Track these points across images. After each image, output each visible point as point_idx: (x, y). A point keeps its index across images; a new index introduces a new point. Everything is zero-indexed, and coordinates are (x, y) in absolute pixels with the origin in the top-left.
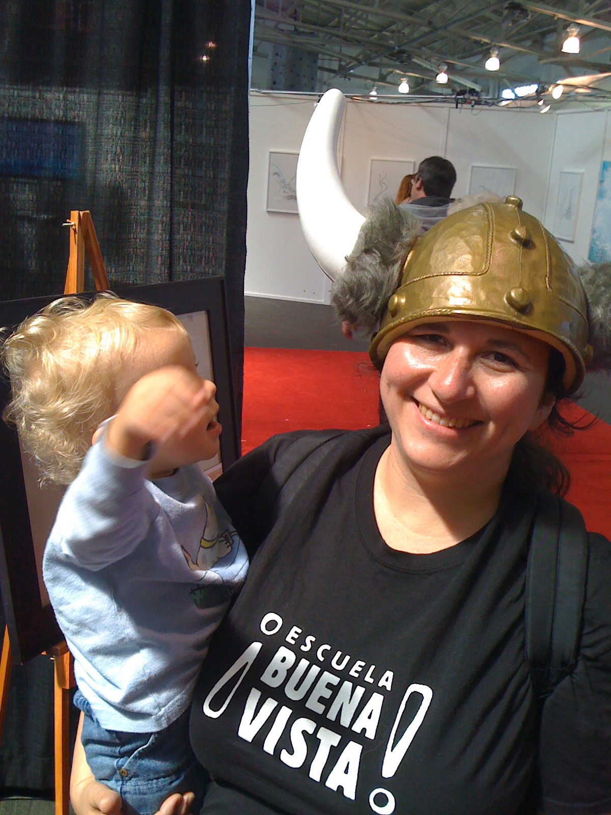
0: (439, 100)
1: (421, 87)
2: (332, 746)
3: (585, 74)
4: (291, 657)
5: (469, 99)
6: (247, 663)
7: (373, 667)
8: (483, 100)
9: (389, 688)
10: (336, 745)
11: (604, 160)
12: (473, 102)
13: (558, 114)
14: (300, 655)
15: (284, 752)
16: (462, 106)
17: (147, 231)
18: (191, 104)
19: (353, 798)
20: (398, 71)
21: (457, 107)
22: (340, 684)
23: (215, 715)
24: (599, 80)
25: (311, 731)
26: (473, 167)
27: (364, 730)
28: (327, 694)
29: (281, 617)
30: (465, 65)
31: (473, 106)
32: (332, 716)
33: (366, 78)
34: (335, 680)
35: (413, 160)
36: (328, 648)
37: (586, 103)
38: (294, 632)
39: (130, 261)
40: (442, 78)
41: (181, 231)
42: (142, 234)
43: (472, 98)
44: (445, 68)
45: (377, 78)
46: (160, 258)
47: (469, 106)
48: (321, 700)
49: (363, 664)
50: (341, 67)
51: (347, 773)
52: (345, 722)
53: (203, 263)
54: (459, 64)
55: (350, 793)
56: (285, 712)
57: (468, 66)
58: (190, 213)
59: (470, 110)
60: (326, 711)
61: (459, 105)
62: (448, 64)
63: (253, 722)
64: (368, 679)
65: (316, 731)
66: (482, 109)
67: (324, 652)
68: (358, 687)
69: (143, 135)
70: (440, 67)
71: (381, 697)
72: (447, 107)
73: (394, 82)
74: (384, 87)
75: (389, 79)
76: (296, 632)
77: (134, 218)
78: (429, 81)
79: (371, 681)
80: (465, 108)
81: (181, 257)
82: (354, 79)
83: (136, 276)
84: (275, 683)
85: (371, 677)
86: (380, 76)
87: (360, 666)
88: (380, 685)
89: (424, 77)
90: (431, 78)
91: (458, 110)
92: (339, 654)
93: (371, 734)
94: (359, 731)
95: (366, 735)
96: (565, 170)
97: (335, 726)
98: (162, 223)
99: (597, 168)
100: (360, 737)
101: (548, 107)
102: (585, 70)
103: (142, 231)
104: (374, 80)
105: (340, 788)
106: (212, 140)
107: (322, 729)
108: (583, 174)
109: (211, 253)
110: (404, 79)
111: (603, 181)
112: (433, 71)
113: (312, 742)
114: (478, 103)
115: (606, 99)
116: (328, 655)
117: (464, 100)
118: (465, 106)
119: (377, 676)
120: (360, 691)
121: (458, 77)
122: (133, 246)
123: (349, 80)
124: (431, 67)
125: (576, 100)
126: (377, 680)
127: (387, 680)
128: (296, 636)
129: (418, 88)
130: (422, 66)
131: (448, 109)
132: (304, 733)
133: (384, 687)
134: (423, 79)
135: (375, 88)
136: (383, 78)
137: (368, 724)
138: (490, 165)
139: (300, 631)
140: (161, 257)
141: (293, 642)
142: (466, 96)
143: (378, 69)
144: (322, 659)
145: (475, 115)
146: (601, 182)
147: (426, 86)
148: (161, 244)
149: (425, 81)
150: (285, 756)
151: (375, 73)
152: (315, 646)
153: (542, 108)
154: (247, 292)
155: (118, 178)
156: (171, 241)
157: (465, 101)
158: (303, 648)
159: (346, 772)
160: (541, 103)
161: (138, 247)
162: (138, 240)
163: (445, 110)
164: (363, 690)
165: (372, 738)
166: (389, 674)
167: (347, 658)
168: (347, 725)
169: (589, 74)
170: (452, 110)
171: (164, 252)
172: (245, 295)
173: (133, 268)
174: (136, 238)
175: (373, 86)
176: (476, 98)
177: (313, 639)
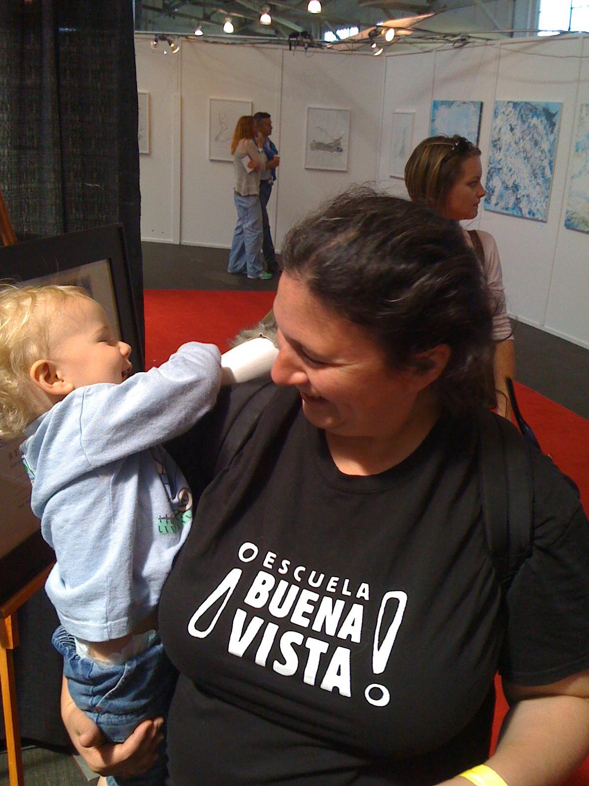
0: (273, 42)
1: (245, 27)
2: (321, 653)
3: (403, 16)
4: (271, 580)
5: (302, 41)
6: (229, 588)
7: (347, 581)
8: (316, 43)
9: (367, 598)
10: (325, 652)
11: (434, 99)
12: (306, 45)
13: (387, 56)
14: (278, 578)
15: (276, 663)
16: (295, 48)
17: (39, 180)
18: (75, 49)
19: (349, 695)
20: (222, 11)
21: (290, 49)
22: (320, 600)
23: (202, 635)
24: (419, 22)
25: (299, 643)
26: (309, 108)
27: (350, 636)
28: (310, 609)
29: (256, 545)
30: (286, 7)
31: (306, 49)
32: (317, 627)
33: (190, 17)
34: (315, 597)
35: (250, 100)
36: (303, 569)
37: (414, 44)
38: (270, 557)
39: (23, 213)
40: (266, 19)
41: (72, 178)
42: (34, 183)
43: (305, 40)
44: (268, 9)
45: (201, 16)
46: (54, 207)
47: (303, 48)
48: (305, 615)
49: (337, 579)
50: (165, 5)
51: (340, 675)
52: (330, 631)
53: (96, 210)
54: (280, 6)
55: (345, 690)
56: (272, 629)
57: (289, 8)
58: (80, 160)
59: (304, 53)
60: (311, 624)
61: (293, 48)
62: (270, 5)
63: (242, 639)
64: (345, 592)
65: (304, 641)
66: (315, 52)
67: (300, 574)
68: (338, 601)
69: (29, 82)
70: (263, 9)
71: (361, 607)
72: (280, 49)
73: (218, 21)
74: (209, 26)
75: (213, 18)
76: (271, 557)
77: (24, 167)
78: (252, 22)
79: (349, 594)
80: (299, 51)
81: (73, 205)
82: (179, 17)
83: (30, 226)
84: (259, 604)
85: (347, 590)
86: (204, 15)
87: (334, 581)
88: (358, 596)
89: (248, 18)
90: (254, 19)
91: (292, 52)
92: (314, 573)
93: (356, 638)
94: (345, 638)
95: (352, 640)
96: (396, 111)
97: (322, 636)
98: (54, 171)
99: (428, 107)
100: (347, 643)
101: (381, 51)
102: (402, 12)
103: (33, 180)
104: (198, 19)
105: (336, 689)
106: (99, 85)
107: (309, 639)
108: (414, 113)
109: (104, 200)
110: (229, 19)
111: (434, 120)
112: (256, 12)
113: (302, 652)
114: (310, 45)
115: (435, 40)
116: (304, 576)
117: (297, 42)
118: (298, 48)
119: (354, 588)
120: (340, 604)
121: (280, 18)
122: (24, 197)
123: (174, 18)
124: (255, 8)
125: (406, 43)
126: (354, 592)
127: (364, 591)
128: (272, 561)
129: (244, 28)
130: (244, 7)
131: (282, 50)
132: (293, 645)
133: (362, 598)
134: (246, 19)
135: (200, 27)
136: (207, 18)
137: (353, 630)
138: (325, 107)
139: (274, 556)
140: (56, 206)
141: (270, 567)
142: (299, 39)
143: (201, 8)
144: (299, 579)
145: (308, 57)
146: (433, 121)
147: (250, 27)
148: (53, 192)
149: (248, 22)
150: (277, 666)
151: (199, 12)
152: (291, 569)
153: (375, 51)
154: (144, 238)
155: (6, 126)
156: (64, 188)
157: (298, 44)
158: (280, 571)
159: (339, 673)
160: (374, 46)
161: (30, 197)
162: (29, 190)
163: (279, 51)
164: (343, 603)
165: (358, 641)
166: (365, 586)
167: (322, 576)
168: (333, 634)
169: (408, 16)
170: (285, 51)
171: (58, 200)
172: (142, 240)
173: (26, 219)
174: (28, 188)
175: (198, 25)
176: (309, 41)
177: (289, 563)
